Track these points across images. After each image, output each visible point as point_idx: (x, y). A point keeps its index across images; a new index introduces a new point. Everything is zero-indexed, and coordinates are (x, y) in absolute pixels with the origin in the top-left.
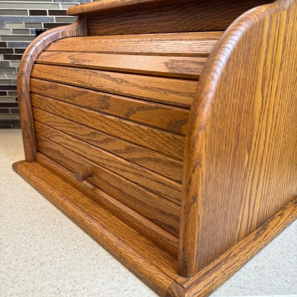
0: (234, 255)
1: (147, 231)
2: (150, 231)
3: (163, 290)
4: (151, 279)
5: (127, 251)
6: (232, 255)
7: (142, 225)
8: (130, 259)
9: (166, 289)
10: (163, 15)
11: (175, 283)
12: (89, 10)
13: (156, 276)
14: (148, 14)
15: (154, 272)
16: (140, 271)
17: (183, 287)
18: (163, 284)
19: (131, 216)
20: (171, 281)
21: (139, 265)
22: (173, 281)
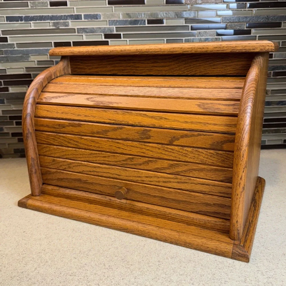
0: (252, 221)
1: (195, 221)
2: (198, 220)
3: (229, 252)
4: (218, 249)
5: (190, 237)
6: (251, 221)
7: (190, 218)
8: (195, 241)
9: (232, 251)
10: (159, 63)
11: (235, 245)
12: (82, 54)
13: (220, 245)
14: (143, 60)
15: (217, 244)
16: (206, 247)
17: (242, 246)
18: (227, 248)
19: (178, 215)
20: (231, 245)
21: (204, 243)
22: (233, 245)
